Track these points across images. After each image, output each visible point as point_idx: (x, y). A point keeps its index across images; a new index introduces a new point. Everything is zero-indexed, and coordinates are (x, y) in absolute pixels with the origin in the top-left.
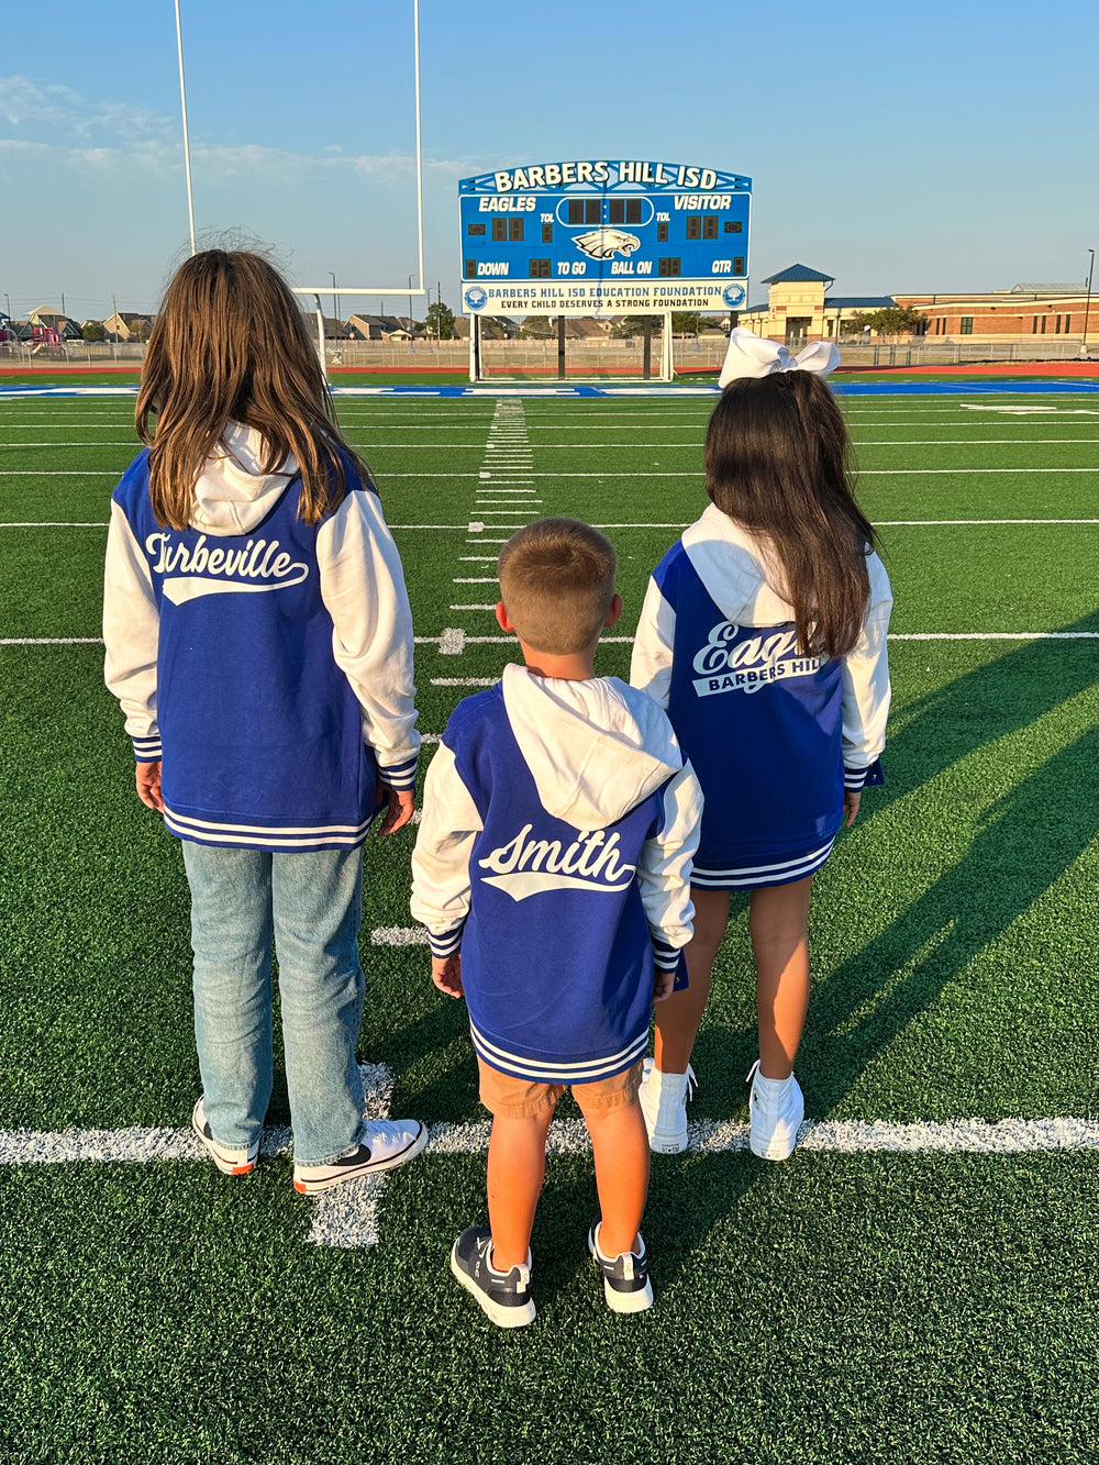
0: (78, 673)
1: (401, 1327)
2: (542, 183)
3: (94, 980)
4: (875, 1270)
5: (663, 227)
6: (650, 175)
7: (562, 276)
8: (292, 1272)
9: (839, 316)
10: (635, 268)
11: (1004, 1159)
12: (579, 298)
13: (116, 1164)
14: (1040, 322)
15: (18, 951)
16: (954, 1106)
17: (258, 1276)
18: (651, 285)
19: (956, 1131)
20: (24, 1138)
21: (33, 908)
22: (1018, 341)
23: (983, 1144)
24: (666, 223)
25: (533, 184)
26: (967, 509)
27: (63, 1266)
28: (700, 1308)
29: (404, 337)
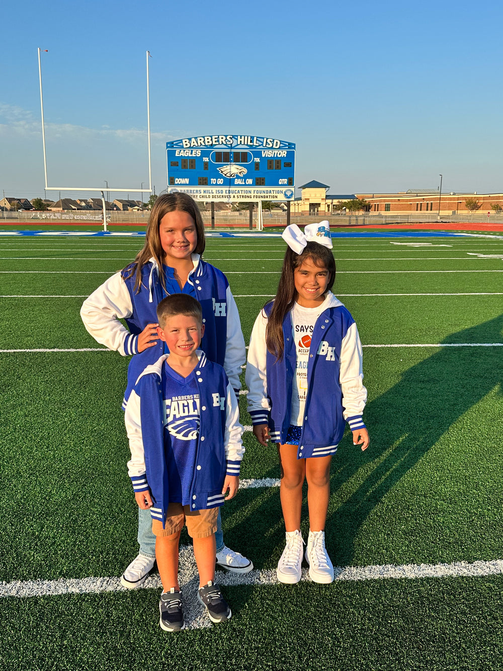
0: (19, 366)
1: (231, 664)
2: (203, 144)
3: (57, 509)
4: (435, 631)
5: (257, 164)
6: (251, 142)
7: (213, 185)
8: (177, 641)
9: (332, 203)
10: (245, 182)
11: (479, 579)
12: (220, 194)
13: (86, 595)
14: (419, 206)
15: (19, 496)
16: (453, 556)
17: (162, 644)
18: (252, 189)
19: (456, 567)
20: (41, 584)
21: (21, 476)
22: (409, 214)
23: (469, 573)
24: (258, 163)
25: (199, 145)
26: (402, 289)
27: (71, 642)
28: (362, 650)
29: (138, 210)
